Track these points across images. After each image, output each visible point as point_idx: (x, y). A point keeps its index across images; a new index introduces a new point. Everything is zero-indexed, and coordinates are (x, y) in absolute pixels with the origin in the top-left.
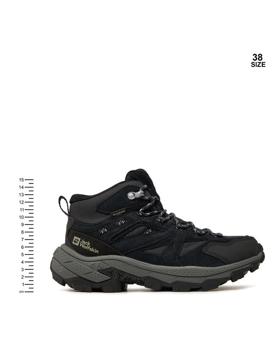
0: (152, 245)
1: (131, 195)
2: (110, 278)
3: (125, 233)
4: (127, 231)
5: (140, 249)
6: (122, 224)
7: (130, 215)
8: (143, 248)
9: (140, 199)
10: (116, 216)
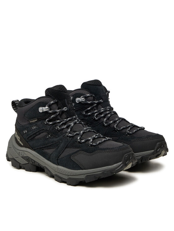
0: (48, 146)
1: (41, 109)
2: (28, 163)
3: (34, 136)
4: (36, 134)
5: (41, 148)
6: (34, 129)
7: (39, 123)
8: (43, 148)
9: (46, 112)
10: (32, 123)
